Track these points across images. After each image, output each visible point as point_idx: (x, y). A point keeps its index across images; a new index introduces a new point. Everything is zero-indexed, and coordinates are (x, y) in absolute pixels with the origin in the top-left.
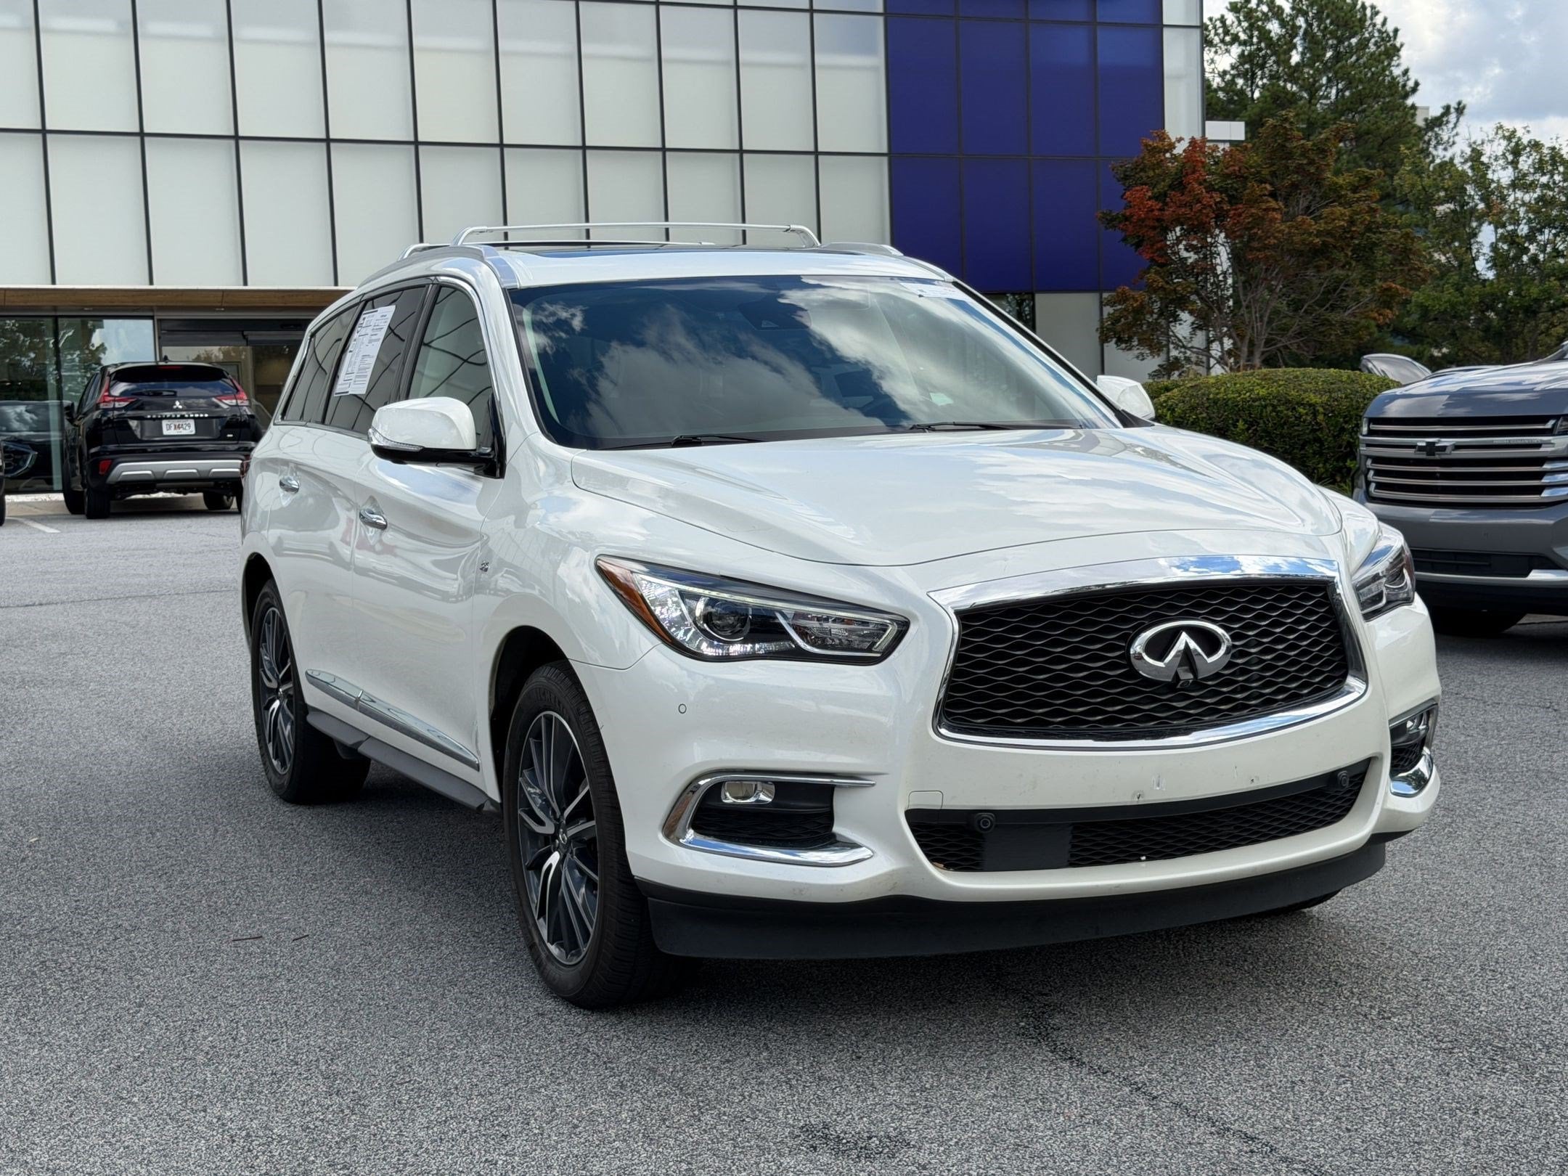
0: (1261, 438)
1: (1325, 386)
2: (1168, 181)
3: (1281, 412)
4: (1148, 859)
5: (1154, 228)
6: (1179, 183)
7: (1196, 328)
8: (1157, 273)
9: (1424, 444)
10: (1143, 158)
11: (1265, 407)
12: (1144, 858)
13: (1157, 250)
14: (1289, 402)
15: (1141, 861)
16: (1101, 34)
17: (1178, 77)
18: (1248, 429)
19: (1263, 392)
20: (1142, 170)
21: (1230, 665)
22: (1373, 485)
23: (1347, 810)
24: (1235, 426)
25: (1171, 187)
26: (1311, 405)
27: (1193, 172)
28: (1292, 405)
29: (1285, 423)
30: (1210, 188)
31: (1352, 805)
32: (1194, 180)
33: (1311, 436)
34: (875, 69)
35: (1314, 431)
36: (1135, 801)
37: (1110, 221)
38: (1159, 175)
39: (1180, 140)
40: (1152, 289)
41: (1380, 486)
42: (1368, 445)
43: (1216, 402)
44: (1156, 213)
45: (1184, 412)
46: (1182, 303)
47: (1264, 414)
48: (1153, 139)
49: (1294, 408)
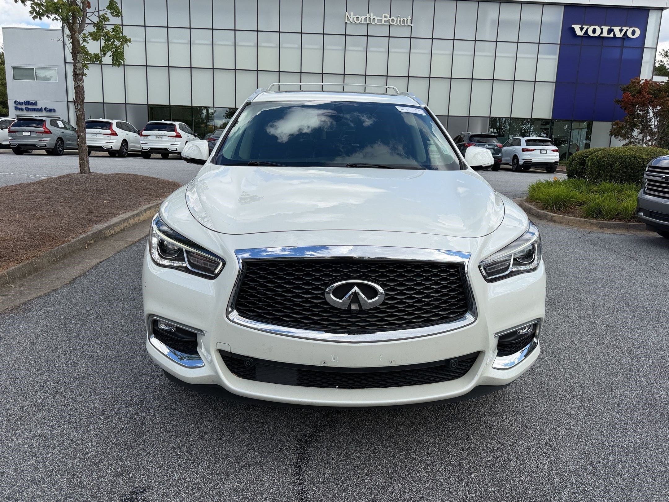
0: (624, 168)
1: (650, 153)
2: (637, 91)
3: (632, 160)
4: (339, 388)
5: (630, 104)
6: (640, 92)
7: (639, 133)
8: (629, 117)
9: (665, 176)
10: (630, 85)
11: (627, 158)
12: (337, 387)
13: (630, 111)
14: (636, 157)
15: (335, 388)
16: (624, 50)
17: (647, 62)
18: (620, 165)
19: (627, 154)
20: (630, 88)
21: (384, 303)
22: (646, 188)
23: (464, 374)
24: (616, 164)
25: (637, 93)
26: (643, 159)
27: (645, 89)
28: (636, 158)
29: (633, 164)
30: (649, 94)
31: (467, 371)
32: (644, 91)
33: (641, 169)
34: (555, 59)
35: (643, 167)
36: (322, 365)
37: (618, 102)
38: (634, 90)
39: (642, 80)
40: (626, 122)
41: (649, 189)
42: (646, 175)
43: (611, 155)
44: (631, 100)
45: (600, 158)
46: (635, 126)
47: (626, 161)
48: (634, 79)
49: (637, 159)
